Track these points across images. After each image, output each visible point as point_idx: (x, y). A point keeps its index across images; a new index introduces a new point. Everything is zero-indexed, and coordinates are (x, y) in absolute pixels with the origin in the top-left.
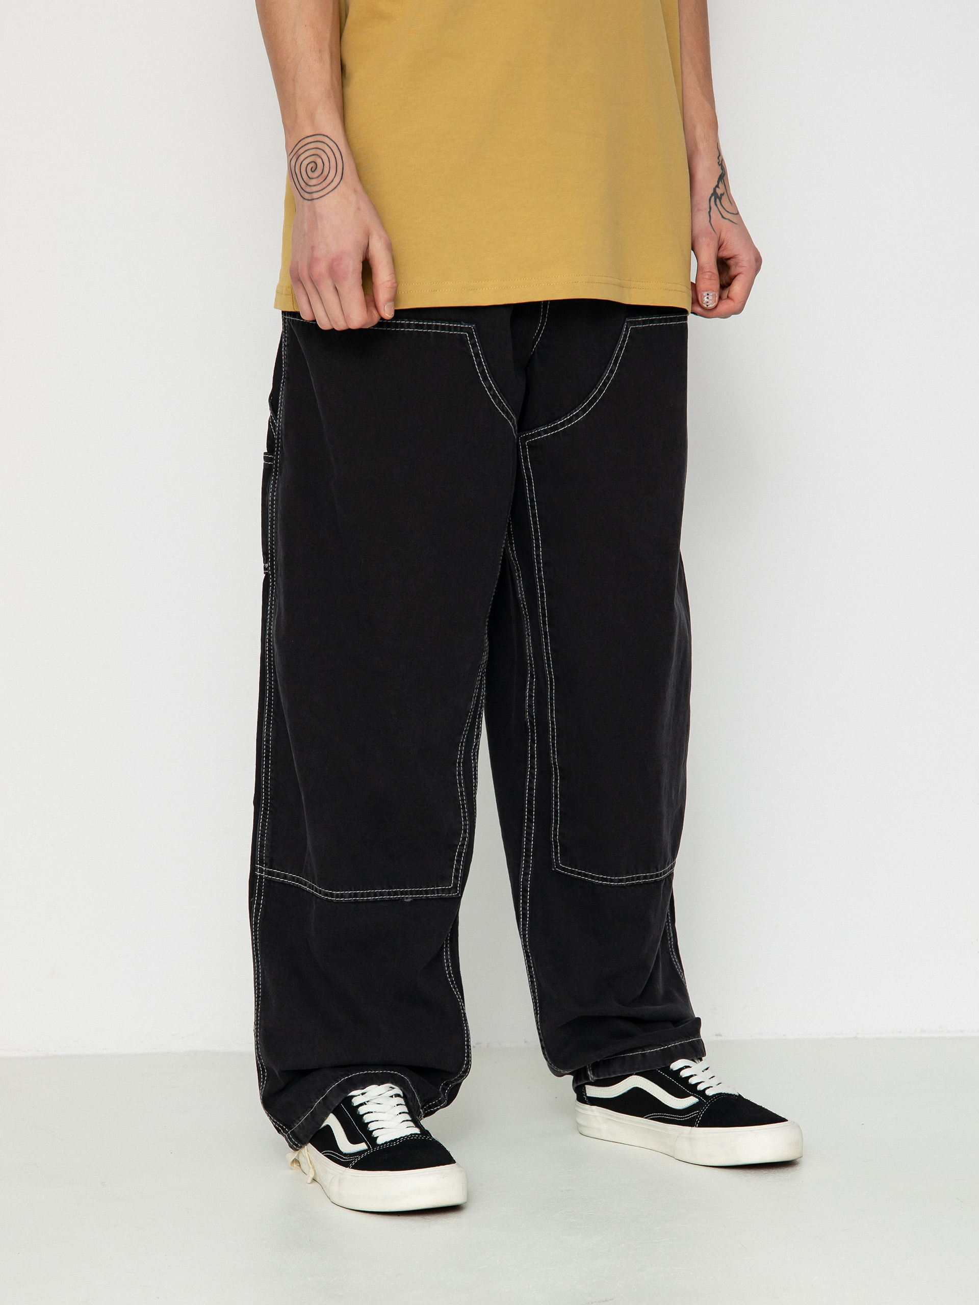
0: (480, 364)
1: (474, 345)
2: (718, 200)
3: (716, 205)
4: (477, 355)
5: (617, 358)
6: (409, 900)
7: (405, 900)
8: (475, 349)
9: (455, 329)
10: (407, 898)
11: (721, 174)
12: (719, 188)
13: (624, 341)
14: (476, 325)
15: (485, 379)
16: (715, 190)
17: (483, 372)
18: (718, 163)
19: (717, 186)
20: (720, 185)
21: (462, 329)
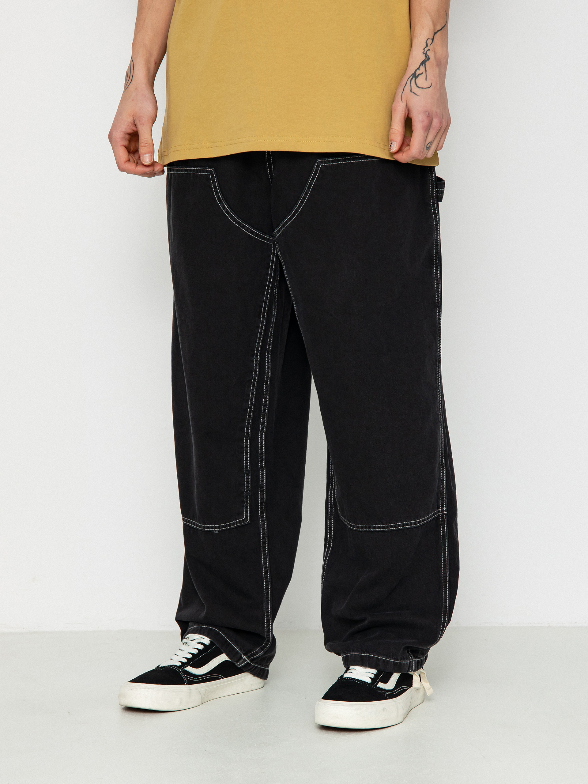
0: (217, 192)
1: (214, 181)
2: (414, 79)
3: (411, 82)
4: (215, 187)
5: (310, 185)
6: (217, 532)
7: (215, 532)
8: (214, 183)
9: (203, 171)
10: (216, 531)
11: (424, 60)
12: (419, 69)
13: (315, 174)
14: (214, 169)
15: (220, 202)
16: (416, 71)
17: (219, 198)
18: (423, 52)
19: (418, 69)
20: (420, 68)
21: (207, 171)
